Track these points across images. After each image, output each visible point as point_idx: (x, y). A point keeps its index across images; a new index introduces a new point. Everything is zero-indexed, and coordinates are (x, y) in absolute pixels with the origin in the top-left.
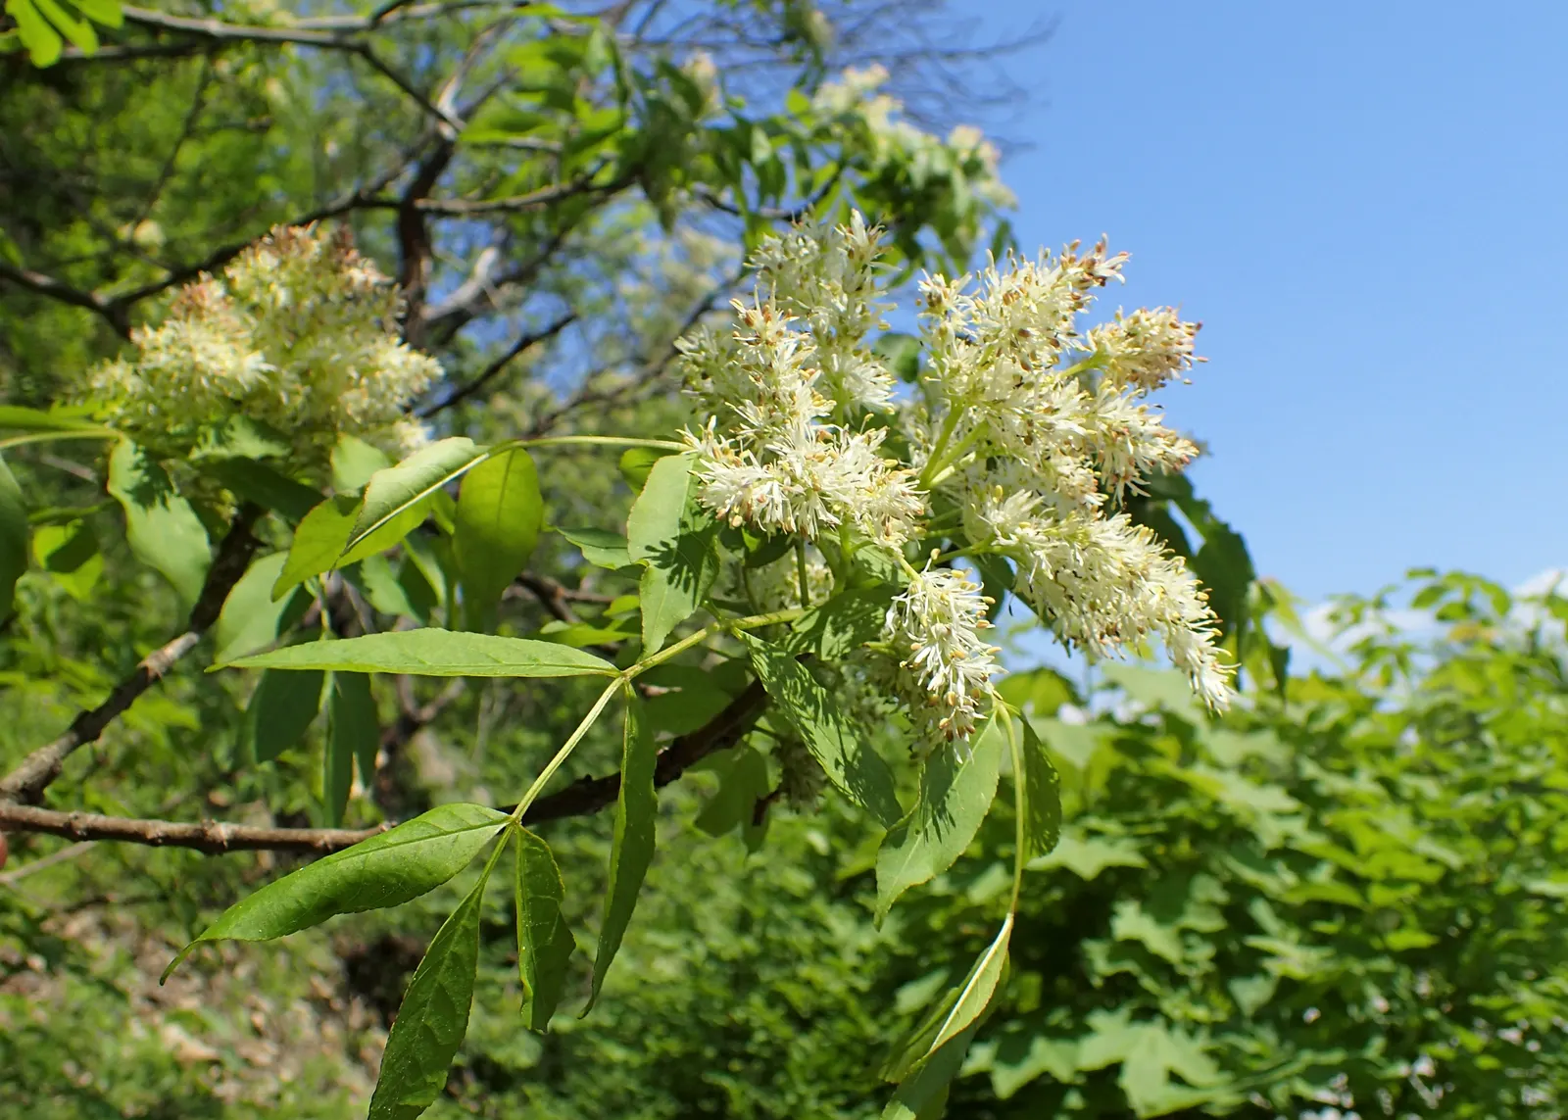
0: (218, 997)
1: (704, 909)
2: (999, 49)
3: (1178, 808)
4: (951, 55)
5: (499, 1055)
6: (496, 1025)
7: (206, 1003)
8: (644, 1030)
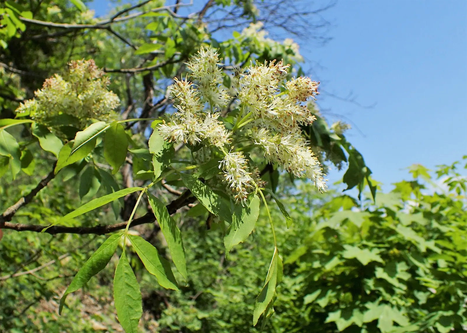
0: (106, 311)
1: (248, 279)
2: (320, 10)
4: (305, 14)
5: (189, 326)
6: (188, 317)
7: (103, 314)
8: (230, 317)
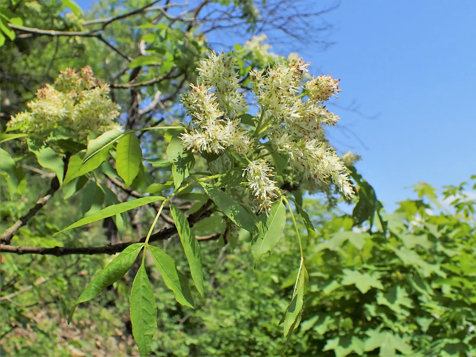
0: (85, 336)
1: (240, 302)
2: (322, 12)
3: (395, 261)
4: (306, 15)
5: (176, 353)
7: (81, 338)
